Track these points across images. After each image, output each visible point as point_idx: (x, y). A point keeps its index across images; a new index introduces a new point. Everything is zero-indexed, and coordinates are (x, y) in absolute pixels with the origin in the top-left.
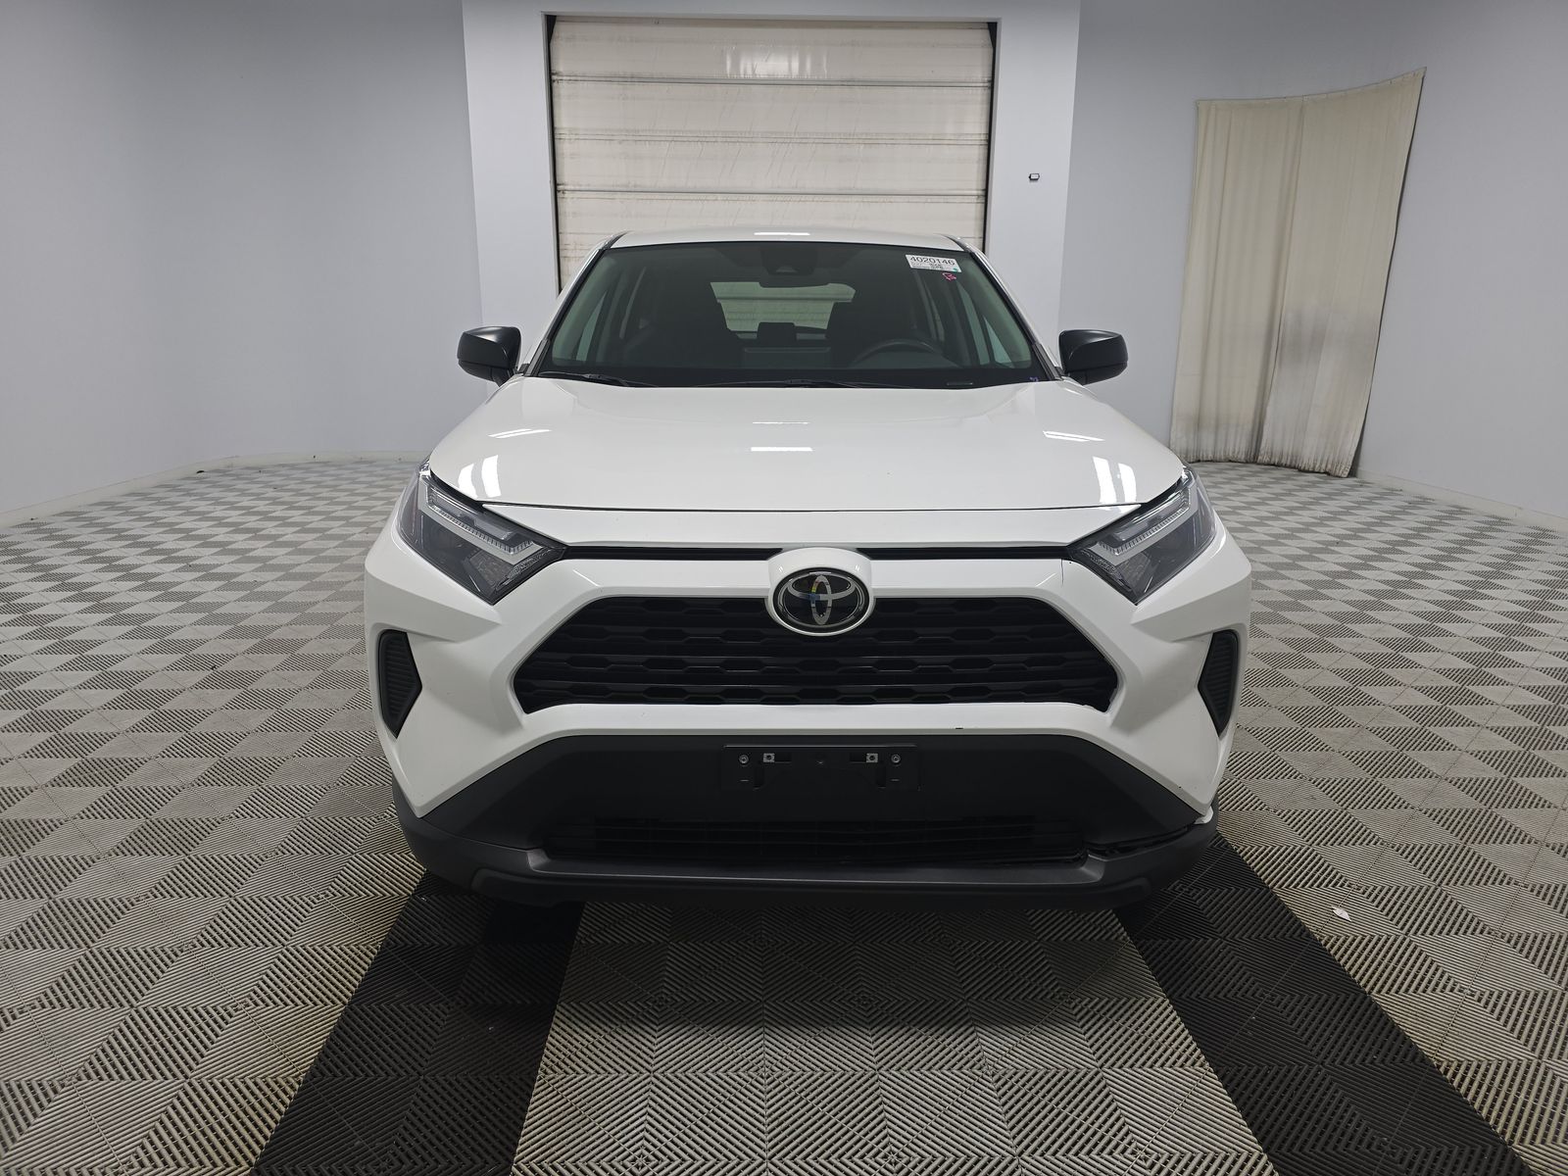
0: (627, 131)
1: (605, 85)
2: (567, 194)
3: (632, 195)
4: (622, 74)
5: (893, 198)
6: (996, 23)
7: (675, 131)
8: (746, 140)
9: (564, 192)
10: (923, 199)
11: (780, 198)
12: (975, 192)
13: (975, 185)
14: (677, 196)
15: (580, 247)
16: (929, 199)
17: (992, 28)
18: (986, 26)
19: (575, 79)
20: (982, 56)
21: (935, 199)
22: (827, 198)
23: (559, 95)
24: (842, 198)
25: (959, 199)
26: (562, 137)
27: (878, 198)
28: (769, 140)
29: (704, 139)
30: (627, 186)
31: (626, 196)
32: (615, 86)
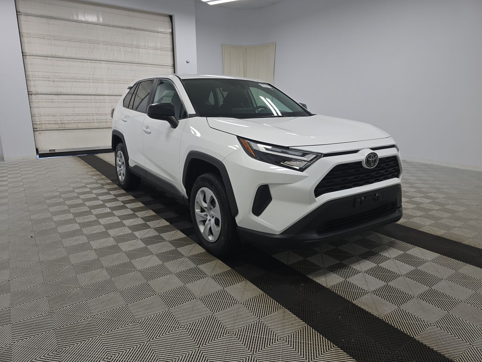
0: (51, 36)
1: (40, 18)
2: (27, 57)
3: (55, 59)
4: (46, 15)
5: (147, 65)
6: (172, 16)
7: (70, 37)
8: (96, 43)
9: (26, 56)
10: (156, 66)
11: (110, 63)
12: (171, 65)
13: (170, 63)
14: (72, 60)
15: (34, 76)
16: (158, 66)
17: (171, 17)
18: (169, 16)
19: (27, 15)
20: (168, 25)
21: (160, 66)
22: (126, 64)
23: (21, 20)
24: (131, 64)
25: (166, 67)
26: (23, 35)
27: (142, 65)
28: (104, 44)
29: (81, 41)
30: (52, 55)
31: (52, 59)
32: (44, 19)
